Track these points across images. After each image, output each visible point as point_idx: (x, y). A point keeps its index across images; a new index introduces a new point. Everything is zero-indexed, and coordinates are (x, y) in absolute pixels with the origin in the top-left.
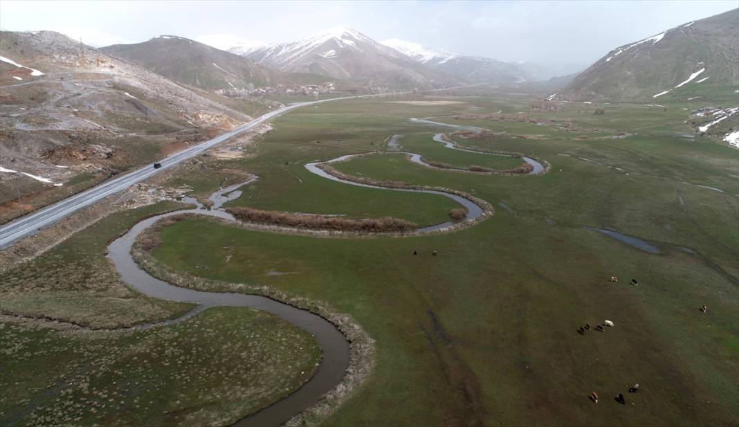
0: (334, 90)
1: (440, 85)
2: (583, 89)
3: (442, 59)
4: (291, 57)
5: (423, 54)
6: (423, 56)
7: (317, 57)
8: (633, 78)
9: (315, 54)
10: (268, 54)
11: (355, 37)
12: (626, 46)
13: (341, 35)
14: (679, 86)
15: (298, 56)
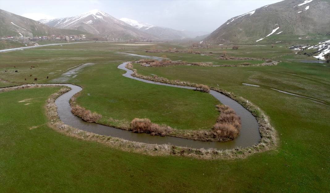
0: (85, 39)
1: (145, 38)
2: (217, 38)
3: (147, 27)
4: (70, 24)
5: (138, 25)
6: (138, 26)
7: (82, 23)
8: (244, 31)
9: (82, 22)
10: (59, 22)
11: (103, 15)
12: (237, 17)
13: (96, 13)
14: (268, 36)
15: (74, 23)
